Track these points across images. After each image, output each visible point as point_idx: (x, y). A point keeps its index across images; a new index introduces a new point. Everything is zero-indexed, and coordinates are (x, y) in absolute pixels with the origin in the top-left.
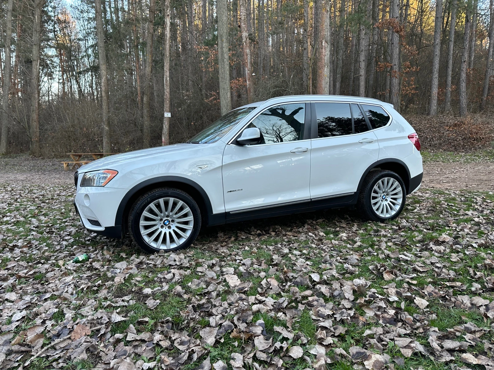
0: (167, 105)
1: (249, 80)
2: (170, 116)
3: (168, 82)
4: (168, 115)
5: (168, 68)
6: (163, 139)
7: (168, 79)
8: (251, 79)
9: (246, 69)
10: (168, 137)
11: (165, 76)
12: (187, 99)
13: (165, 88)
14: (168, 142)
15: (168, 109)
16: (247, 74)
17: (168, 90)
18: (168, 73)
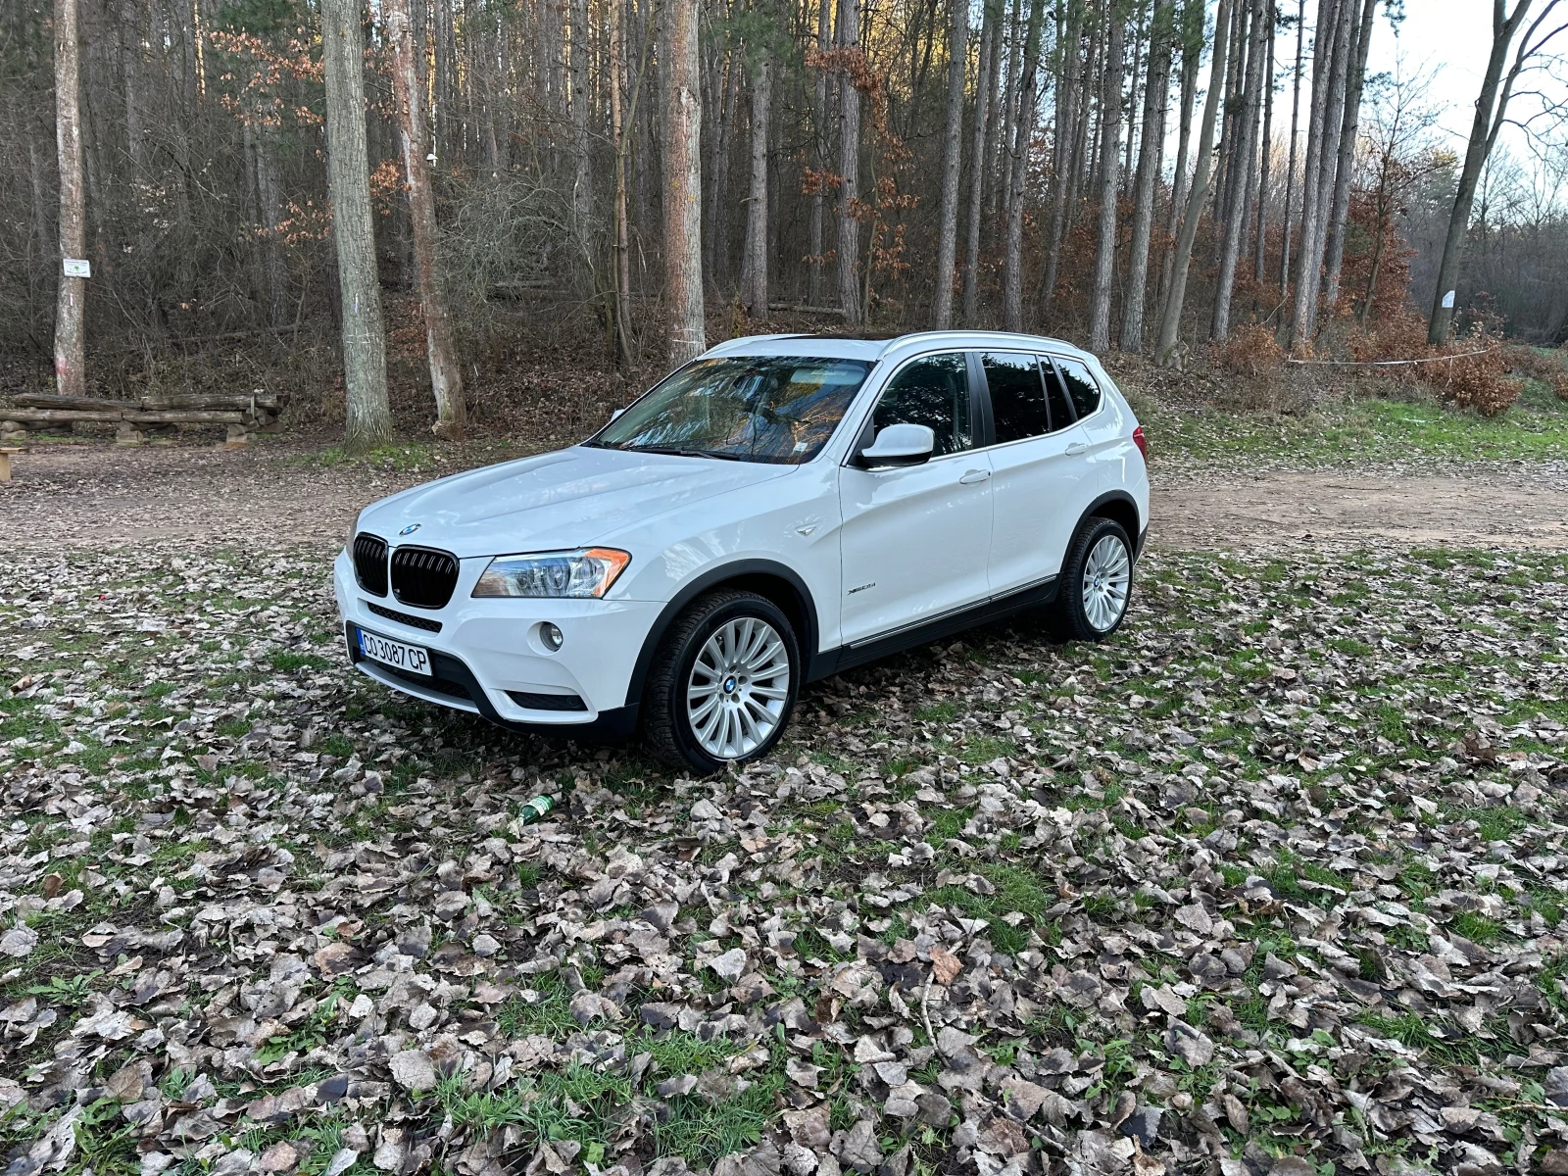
0: (72, 230)
1: (417, 174)
2: (88, 275)
3: (76, 146)
4: (77, 268)
5: (74, 93)
6: (61, 359)
7: (75, 132)
8: (423, 172)
9: (405, 136)
10: (79, 353)
11: (60, 122)
12: (156, 215)
13: (63, 165)
14: (82, 369)
15: (78, 247)
16: (407, 154)
17: (76, 175)
18: (74, 111)
